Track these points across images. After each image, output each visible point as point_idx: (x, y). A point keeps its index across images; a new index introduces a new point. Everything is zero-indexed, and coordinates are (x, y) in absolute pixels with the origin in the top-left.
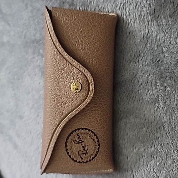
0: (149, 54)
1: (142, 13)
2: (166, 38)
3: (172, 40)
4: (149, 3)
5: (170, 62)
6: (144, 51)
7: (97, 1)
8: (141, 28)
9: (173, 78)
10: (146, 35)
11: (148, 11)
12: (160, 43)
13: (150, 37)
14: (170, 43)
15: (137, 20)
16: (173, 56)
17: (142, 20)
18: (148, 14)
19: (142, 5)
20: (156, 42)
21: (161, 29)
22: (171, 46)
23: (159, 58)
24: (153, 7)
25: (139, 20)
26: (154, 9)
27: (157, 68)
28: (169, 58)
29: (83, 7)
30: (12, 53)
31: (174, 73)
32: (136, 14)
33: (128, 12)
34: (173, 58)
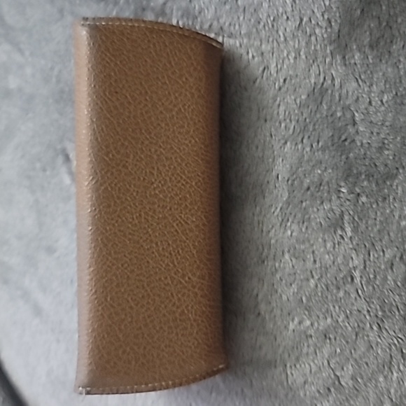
0: (325, 125)
1: (313, 38)
2: (360, 91)
3: (374, 97)
4: (328, 18)
5: (369, 143)
6: (315, 119)
7: (216, 9)
8: (309, 70)
9: (373, 176)
10: (319, 86)
11: (325, 36)
12: (347, 103)
13: (327, 90)
14: (370, 103)
15: (302, 53)
16: (375, 130)
17: (311, 52)
18: (326, 42)
19: (313, 22)
20: (340, 100)
21: (350, 72)
22: (372, 109)
23: (346, 135)
24: (336, 27)
25: (305, 53)
26: (337, 31)
27: (341, 156)
28: (367, 134)
29: (185, 19)
30: (27, 114)
31: (376, 165)
32: (301, 40)
33: (282, 35)
34: (375, 134)
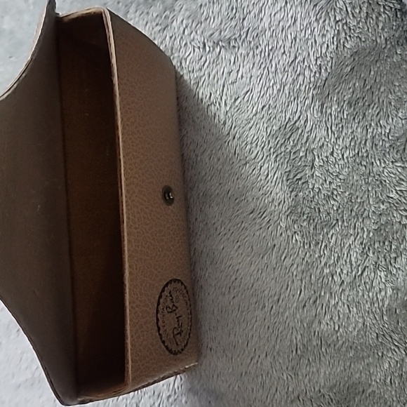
0: (286, 160)
1: (301, 78)
2: (327, 140)
3: (337, 149)
4: (320, 64)
5: (320, 189)
6: (279, 152)
7: (222, 20)
8: (288, 106)
9: (314, 220)
10: (292, 123)
11: (312, 79)
12: (312, 146)
13: (298, 128)
14: (332, 154)
15: (286, 88)
16: (329, 179)
17: (295, 90)
18: (311, 85)
19: (306, 63)
20: (306, 142)
21: (324, 120)
22: (332, 159)
23: (302, 174)
24: (324, 75)
25: (289, 89)
26: (324, 79)
27: (291, 192)
28: (321, 181)
29: (190, 21)
30: (11, 57)
31: (319, 211)
32: (289, 76)
33: (274, 66)
34: (328, 182)
